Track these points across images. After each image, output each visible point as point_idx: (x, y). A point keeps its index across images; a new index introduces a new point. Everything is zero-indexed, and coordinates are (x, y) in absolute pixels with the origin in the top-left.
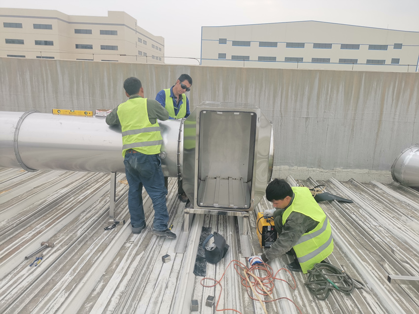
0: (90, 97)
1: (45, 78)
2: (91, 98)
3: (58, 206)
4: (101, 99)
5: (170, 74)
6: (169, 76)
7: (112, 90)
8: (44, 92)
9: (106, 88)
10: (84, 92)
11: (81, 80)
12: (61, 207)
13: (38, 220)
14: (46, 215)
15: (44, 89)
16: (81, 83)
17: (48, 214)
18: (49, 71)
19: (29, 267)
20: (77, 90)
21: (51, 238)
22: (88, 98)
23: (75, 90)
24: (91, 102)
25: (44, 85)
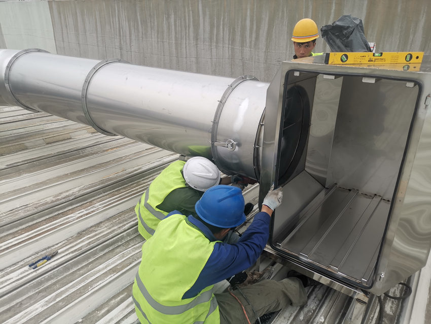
0: (229, 44)
1: (187, 21)
2: (230, 46)
3: (143, 180)
4: (240, 48)
5: (334, 8)
6: (333, 11)
7: (254, 35)
8: (186, 39)
9: (248, 33)
10: (223, 38)
11: (222, 23)
12: (145, 181)
13: (106, 195)
14: (120, 190)
15: (186, 35)
16: (221, 27)
17: (124, 188)
18: (191, 12)
19: (27, 268)
20: (216, 35)
21: (91, 227)
22: (227, 46)
23: (215, 36)
24: (230, 51)
25: (186, 30)
